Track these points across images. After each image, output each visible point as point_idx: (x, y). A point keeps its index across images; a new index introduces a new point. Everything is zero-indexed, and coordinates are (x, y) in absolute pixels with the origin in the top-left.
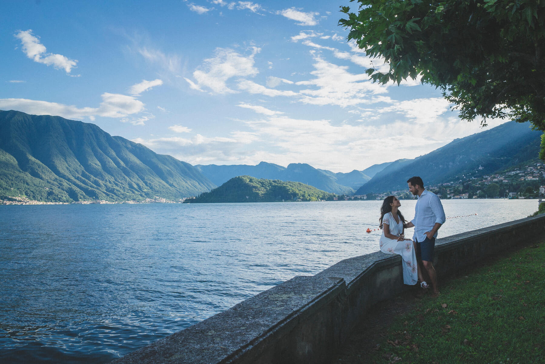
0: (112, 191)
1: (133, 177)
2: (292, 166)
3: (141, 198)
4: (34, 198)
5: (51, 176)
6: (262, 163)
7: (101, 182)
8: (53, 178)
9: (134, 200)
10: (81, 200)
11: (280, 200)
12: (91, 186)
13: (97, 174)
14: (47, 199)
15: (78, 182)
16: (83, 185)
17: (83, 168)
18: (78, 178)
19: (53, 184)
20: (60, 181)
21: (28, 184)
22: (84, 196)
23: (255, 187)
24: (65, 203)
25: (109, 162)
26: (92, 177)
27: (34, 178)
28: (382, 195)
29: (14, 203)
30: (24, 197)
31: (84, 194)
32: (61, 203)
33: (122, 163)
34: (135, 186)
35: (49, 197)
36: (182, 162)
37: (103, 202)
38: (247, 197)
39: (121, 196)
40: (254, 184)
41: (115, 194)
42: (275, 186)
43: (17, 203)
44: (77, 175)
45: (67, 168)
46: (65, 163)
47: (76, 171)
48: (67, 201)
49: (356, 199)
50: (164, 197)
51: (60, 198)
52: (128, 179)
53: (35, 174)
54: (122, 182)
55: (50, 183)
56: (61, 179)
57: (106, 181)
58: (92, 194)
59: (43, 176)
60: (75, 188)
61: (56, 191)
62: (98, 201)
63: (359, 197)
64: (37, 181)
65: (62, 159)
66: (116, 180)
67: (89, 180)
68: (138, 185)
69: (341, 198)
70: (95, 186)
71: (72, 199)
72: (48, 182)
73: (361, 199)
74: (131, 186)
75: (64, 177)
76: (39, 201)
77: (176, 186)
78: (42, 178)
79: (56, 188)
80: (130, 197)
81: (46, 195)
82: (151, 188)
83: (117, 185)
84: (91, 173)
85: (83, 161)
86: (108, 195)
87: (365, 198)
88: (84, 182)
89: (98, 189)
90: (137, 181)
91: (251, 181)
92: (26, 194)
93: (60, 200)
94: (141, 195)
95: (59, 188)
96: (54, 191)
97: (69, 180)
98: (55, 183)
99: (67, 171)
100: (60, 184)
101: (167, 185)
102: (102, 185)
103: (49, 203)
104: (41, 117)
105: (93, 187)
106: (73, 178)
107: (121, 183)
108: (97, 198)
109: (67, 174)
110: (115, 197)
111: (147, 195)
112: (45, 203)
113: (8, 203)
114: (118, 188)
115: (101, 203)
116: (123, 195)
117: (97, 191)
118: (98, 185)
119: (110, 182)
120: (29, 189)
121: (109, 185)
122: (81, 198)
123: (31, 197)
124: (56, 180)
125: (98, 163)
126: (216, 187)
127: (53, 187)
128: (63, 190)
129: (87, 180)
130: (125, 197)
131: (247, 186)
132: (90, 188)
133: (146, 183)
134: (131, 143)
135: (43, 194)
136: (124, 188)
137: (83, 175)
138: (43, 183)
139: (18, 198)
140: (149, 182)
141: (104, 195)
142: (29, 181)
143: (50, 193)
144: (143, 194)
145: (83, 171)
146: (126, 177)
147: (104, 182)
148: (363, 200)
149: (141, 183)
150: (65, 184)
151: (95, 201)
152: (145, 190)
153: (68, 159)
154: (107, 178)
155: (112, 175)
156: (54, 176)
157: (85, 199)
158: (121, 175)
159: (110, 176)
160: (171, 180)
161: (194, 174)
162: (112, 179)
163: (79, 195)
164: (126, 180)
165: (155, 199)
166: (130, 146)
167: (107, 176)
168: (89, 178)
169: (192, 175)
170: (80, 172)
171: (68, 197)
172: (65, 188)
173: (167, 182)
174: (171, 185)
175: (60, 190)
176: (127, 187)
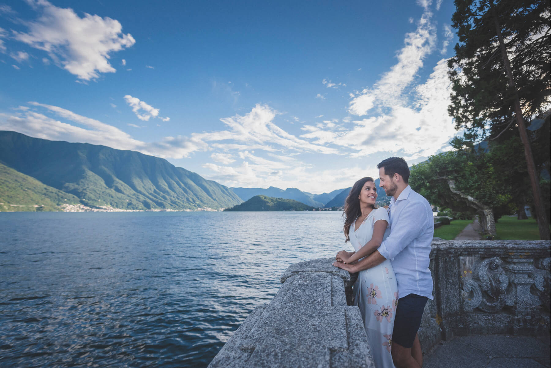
0: (175, 203)
1: (190, 194)
2: (288, 189)
3: (194, 208)
4: (117, 207)
5: (131, 192)
6: (271, 187)
7: (167, 197)
8: (132, 193)
9: (190, 209)
10: (152, 208)
11: (282, 210)
12: (160, 200)
13: (165, 191)
14: (127, 208)
15: (151, 196)
16: (154, 199)
17: (155, 187)
18: (151, 194)
19: (132, 198)
20: (138, 196)
21: (112, 197)
22: (155, 206)
23: (268, 202)
24: (141, 211)
25: (173, 184)
26: (161, 193)
27: (117, 193)
28: (340, 208)
29: (100, 210)
30: (109, 206)
31: (155, 205)
32: (138, 211)
33: (183, 185)
34: (191, 200)
35: (129, 207)
36: (222, 185)
37: (169, 210)
38: (263, 208)
39: (181, 206)
40: (267, 200)
41: (177, 205)
42: (279, 202)
43: (103, 210)
44: (150, 192)
45: (143, 187)
46: (142, 184)
47: (150, 189)
48: (142, 209)
49: (326, 210)
50: (209, 207)
51: (137, 207)
52: (186, 195)
53: (118, 190)
55: (130, 197)
56: (139, 194)
57: (171, 196)
58: (161, 205)
59: (125, 192)
60: (148, 200)
61: (134, 202)
62: (165, 209)
63: (327, 209)
64: (120, 195)
65: (140, 181)
66: (178, 195)
67: (159, 195)
68: (193, 199)
69: (317, 210)
70: (163, 199)
71: (146, 208)
72: (128, 196)
73: (328, 210)
74: (188, 200)
75: (140, 192)
76: (121, 209)
77: (218, 200)
78: (123, 193)
79: (135, 200)
80: (187, 207)
81: (126, 205)
82: (202, 201)
83: (178, 199)
84: (161, 191)
85: (155, 182)
86: (172, 205)
87: (331, 209)
88: (155, 197)
89: (165, 201)
90: (192, 197)
91: (265, 198)
92: (111, 204)
93: (137, 208)
94: (195, 206)
95: (137, 200)
96: (133, 202)
97: (144, 195)
98: (134, 197)
99: (143, 189)
100: (137, 198)
101: (212, 200)
102: (168, 198)
103: (128, 211)
104: (124, 151)
105: (162, 200)
106: (147, 194)
107: (182, 198)
108: (164, 207)
109: (143, 190)
110: (177, 207)
111: (199, 206)
112: (125, 211)
113: (96, 210)
114: (179, 201)
115: (167, 211)
116: (182, 205)
117: (164, 203)
118: (165, 198)
119: (174, 197)
120: (113, 200)
121: (173, 199)
122: (153, 207)
123: (115, 206)
124: (134, 195)
125: (166, 184)
126: (244, 202)
127: (132, 200)
128: (140, 202)
129: (157, 196)
130: (184, 207)
131: (263, 201)
132: (160, 201)
133: (198, 198)
134: (189, 172)
135: (124, 204)
136: (183, 201)
137: (155, 192)
138: (124, 197)
139: (104, 207)
140: (200, 197)
141: (169, 205)
142: (113, 195)
143: (129, 204)
144: (196, 205)
145: (155, 190)
146: (185, 194)
147: (169, 197)
148: (330, 210)
149: (195, 198)
150: (142, 198)
151: (162, 210)
152: (197, 203)
153: (144, 181)
154: (172, 194)
155: (175, 192)
156: (133, 192)
157: (155, 208)
158: (182, 193)
159: (174, 193)
160: (214, 197)
161: (229, 193)
162: (175, 195)
163: (151, 205)
164: (185, 196)
165: (204, 209)
166: (188, 174)
167: (172, 193)
168: (159, 194)
169: (228, 194)
170: (153, 190)
171: (143, 206)
172: (141, 200)
173: (212, 198)
174: (215, 200)
175: (137, 202)
176: (185, 200)
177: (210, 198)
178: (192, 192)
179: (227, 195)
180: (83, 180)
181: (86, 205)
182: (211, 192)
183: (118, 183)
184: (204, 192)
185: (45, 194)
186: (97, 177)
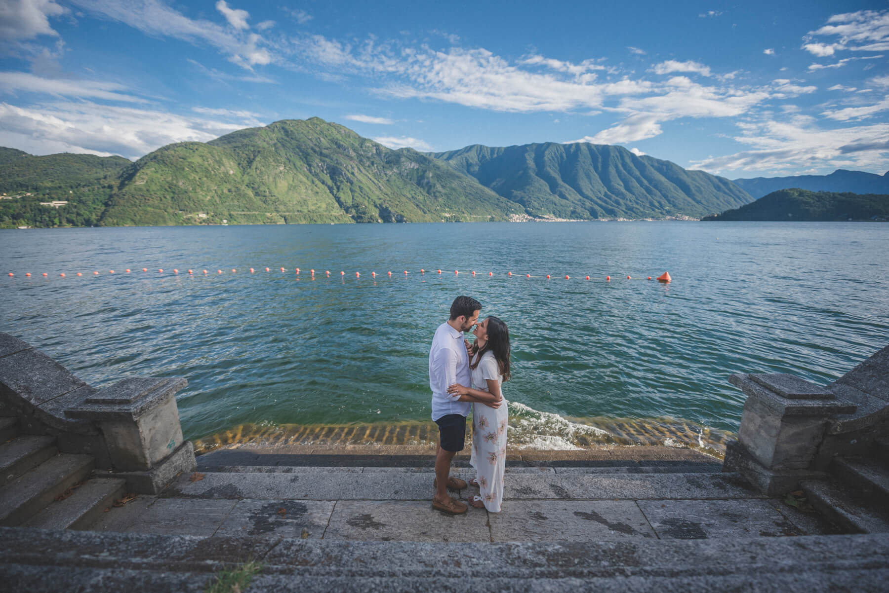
0: (631, 209)
1: (655, 195)
3: (660, 215)
4: (560, 216)
5: (576, 197)
7: (621, 201)
8: (578, 199)
9: (653, 217)
10: (600, 217)
11: (846, 219)
13: (619, 194)
14: (571, 217)
15: (600, 202)
16: (604, 204)
17: (606, 190)
18: (600, 199)
19: (577, 204)
20: (584, 201)
21: (555, 205)
22: (603, 214)
23: (806, 203)
25: (632, 182)
26: (614, 196)
27: (561, 200)
29: (543, 220)
30: (552, 215)
31: (604, 212)
33: (645, 182)
34: (657, 204)
36: (717, 177)
38: (790, 215)
39: (640, 214)
40: (806, 199)
41: (634, 212)
43: (545, 220)
44: (600, 195)
45: (591, 190)
46: (590, 186)
47: (600, 192)
50: (687, 215)
51: (582, 216)
52: (649, 197)
53: (562, 196)
54: (643, 200)
56: (585, 199)
57: (627, 200)
58: (611, 212)
59: (569, 198)
60: (596, 207)
61: (579, 210)
64: (564, 202)
66: (637, 198)
68: (659, 203)
70: (615, 205)
71: (592, 217)
72: (573, 202)
74: (652, 204)
75: (587, 197)
76: (563, 218)
77: (705, 203)
78: (567, 199)
79: (580, 208)
80: (650, 215)
81: (570, 214)
82: (674, 206)
83: (637, 203)
84: (613, 193)
85: (607, 183)
86: (626, 213)
88: (605, 202)
89: (617, 207)
90: (658, 199)
91: (801, 194)
92: (554, 213)
93: (581, 218)
94: (662, 213)
95: (582, 207)
96: (577, 210)
97: (591, 200)
98: (579, 203)
99: (591, 192)
100: (583, 204)
101: (694, 203)
102: (623, 203)
103: (571, 220)
104: (571, 146)
105: (613, 206)
106: (595, 199)
107: (642, 202)
108: (616, 216)
109: (590, 194)
110: (634, 215)
111: (669, 212)
112: (568, 220)
113: (538, 220)
114: (638, 207)
116: (642, 213)
117: (616, 209)
118: (619, 204)
119: (631, 201)
120: (556, 208)
121: (629, 203)
123: (557, 215)
124: (580, 200)
125: (621, 183)
127: (577, 207)
128: (586, 209)
129: (608, 200)
130: (644, 215)
131: (793, 201)
132: (610, 207)
133: (669, 201)
135: (567, 213)
136: (644, 206)
137: (606, 195)
138: (569, 203)
139: (546, 217)
140: (672, 199)
141: (623, 213)
142: (557, 202)
143: (573, 212)
144: (664, 212)
145: (605, 192)
146: (648, 195)
147: (624, 201)
149: (663, 201)
150: (588, 204)
151: (613, 219)
152: (667, 208)
154: (628, 197)
155: (634, 194)
156: (579, 197)
157: (604, 217)
158: (643, 194)
159: (631, 195)
160: (699, 197)
161: (730, 190)
162: (633, 198)
163: (599, 214)
164: (647, 199)
165: (677, 217)
166: (656, 164)
167: (629, 195)
168: (610, 198)
169: (727, 191)
170: (603, 193)
171: (589, 214)
172: (587, 207)
173: (694, 199)
174: (698, 202)
175: (583, 209)
176: (648, 205)
177: (690, 200)
178: (660, 191)
179: (725, 193)
180: (528, 187)
181: (530, 214)
182: (693, 190)
183: (562, 186)
184: (680, 191)
185: (497, 205)
186: (542, 182)
